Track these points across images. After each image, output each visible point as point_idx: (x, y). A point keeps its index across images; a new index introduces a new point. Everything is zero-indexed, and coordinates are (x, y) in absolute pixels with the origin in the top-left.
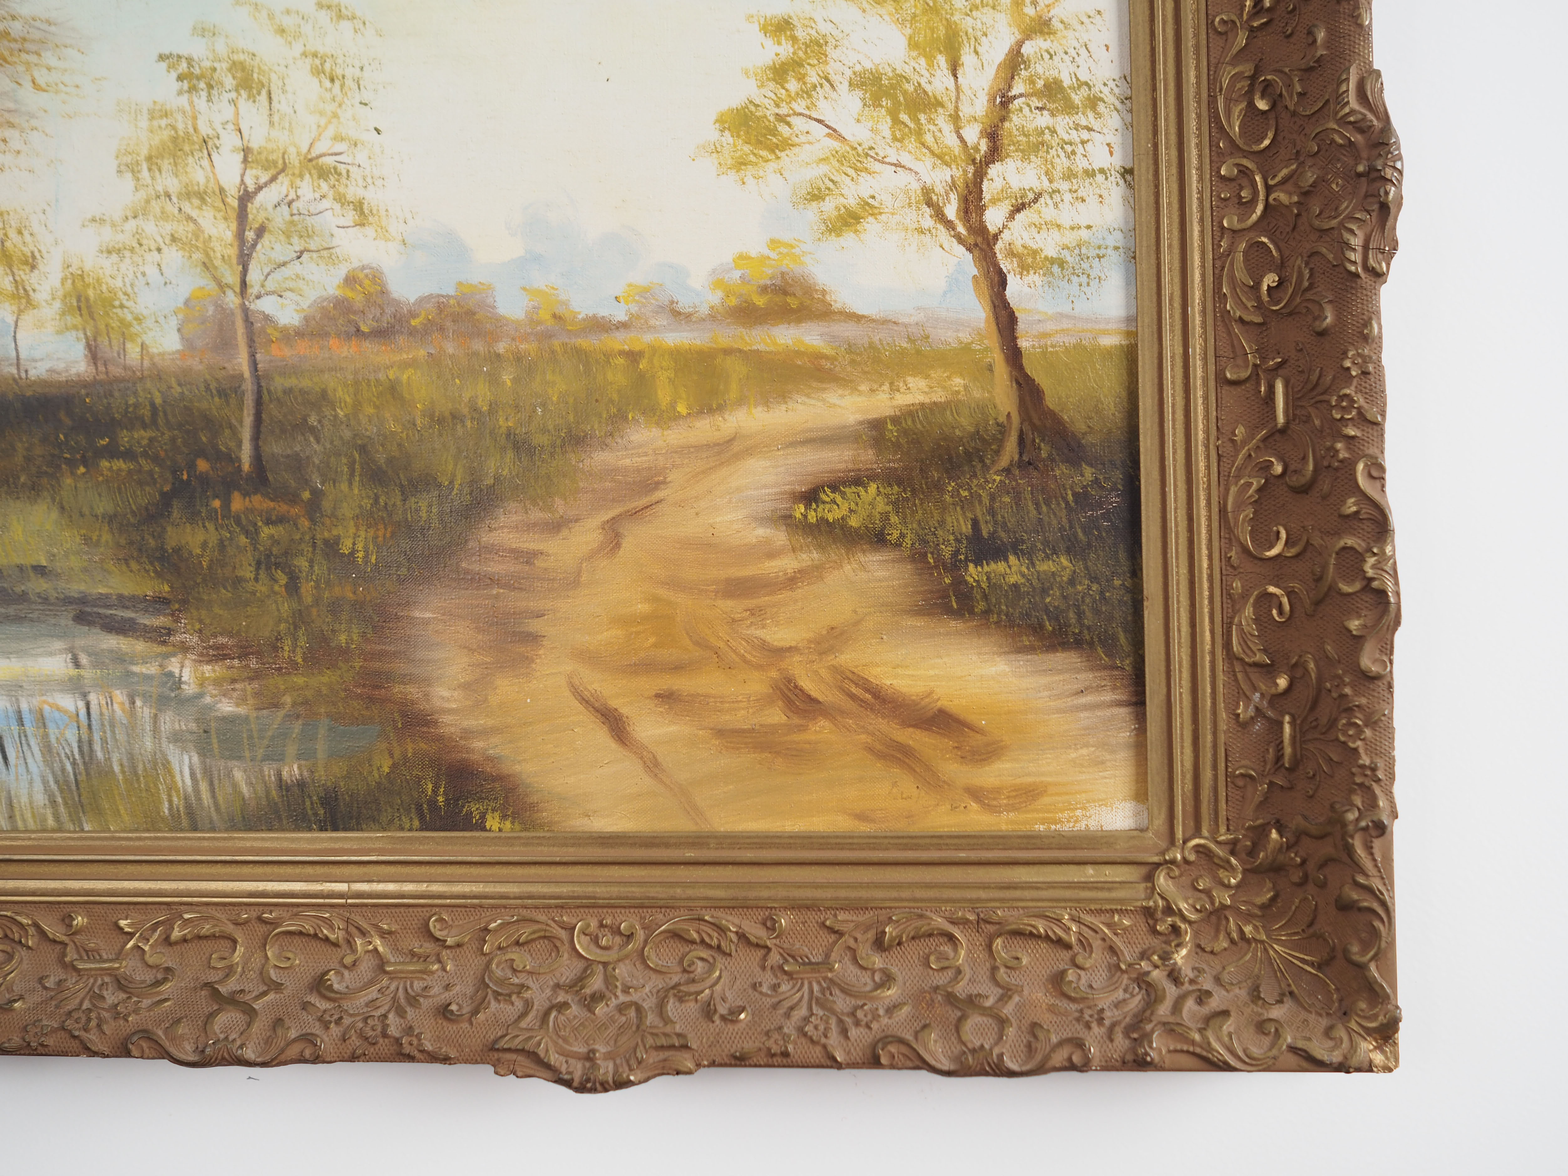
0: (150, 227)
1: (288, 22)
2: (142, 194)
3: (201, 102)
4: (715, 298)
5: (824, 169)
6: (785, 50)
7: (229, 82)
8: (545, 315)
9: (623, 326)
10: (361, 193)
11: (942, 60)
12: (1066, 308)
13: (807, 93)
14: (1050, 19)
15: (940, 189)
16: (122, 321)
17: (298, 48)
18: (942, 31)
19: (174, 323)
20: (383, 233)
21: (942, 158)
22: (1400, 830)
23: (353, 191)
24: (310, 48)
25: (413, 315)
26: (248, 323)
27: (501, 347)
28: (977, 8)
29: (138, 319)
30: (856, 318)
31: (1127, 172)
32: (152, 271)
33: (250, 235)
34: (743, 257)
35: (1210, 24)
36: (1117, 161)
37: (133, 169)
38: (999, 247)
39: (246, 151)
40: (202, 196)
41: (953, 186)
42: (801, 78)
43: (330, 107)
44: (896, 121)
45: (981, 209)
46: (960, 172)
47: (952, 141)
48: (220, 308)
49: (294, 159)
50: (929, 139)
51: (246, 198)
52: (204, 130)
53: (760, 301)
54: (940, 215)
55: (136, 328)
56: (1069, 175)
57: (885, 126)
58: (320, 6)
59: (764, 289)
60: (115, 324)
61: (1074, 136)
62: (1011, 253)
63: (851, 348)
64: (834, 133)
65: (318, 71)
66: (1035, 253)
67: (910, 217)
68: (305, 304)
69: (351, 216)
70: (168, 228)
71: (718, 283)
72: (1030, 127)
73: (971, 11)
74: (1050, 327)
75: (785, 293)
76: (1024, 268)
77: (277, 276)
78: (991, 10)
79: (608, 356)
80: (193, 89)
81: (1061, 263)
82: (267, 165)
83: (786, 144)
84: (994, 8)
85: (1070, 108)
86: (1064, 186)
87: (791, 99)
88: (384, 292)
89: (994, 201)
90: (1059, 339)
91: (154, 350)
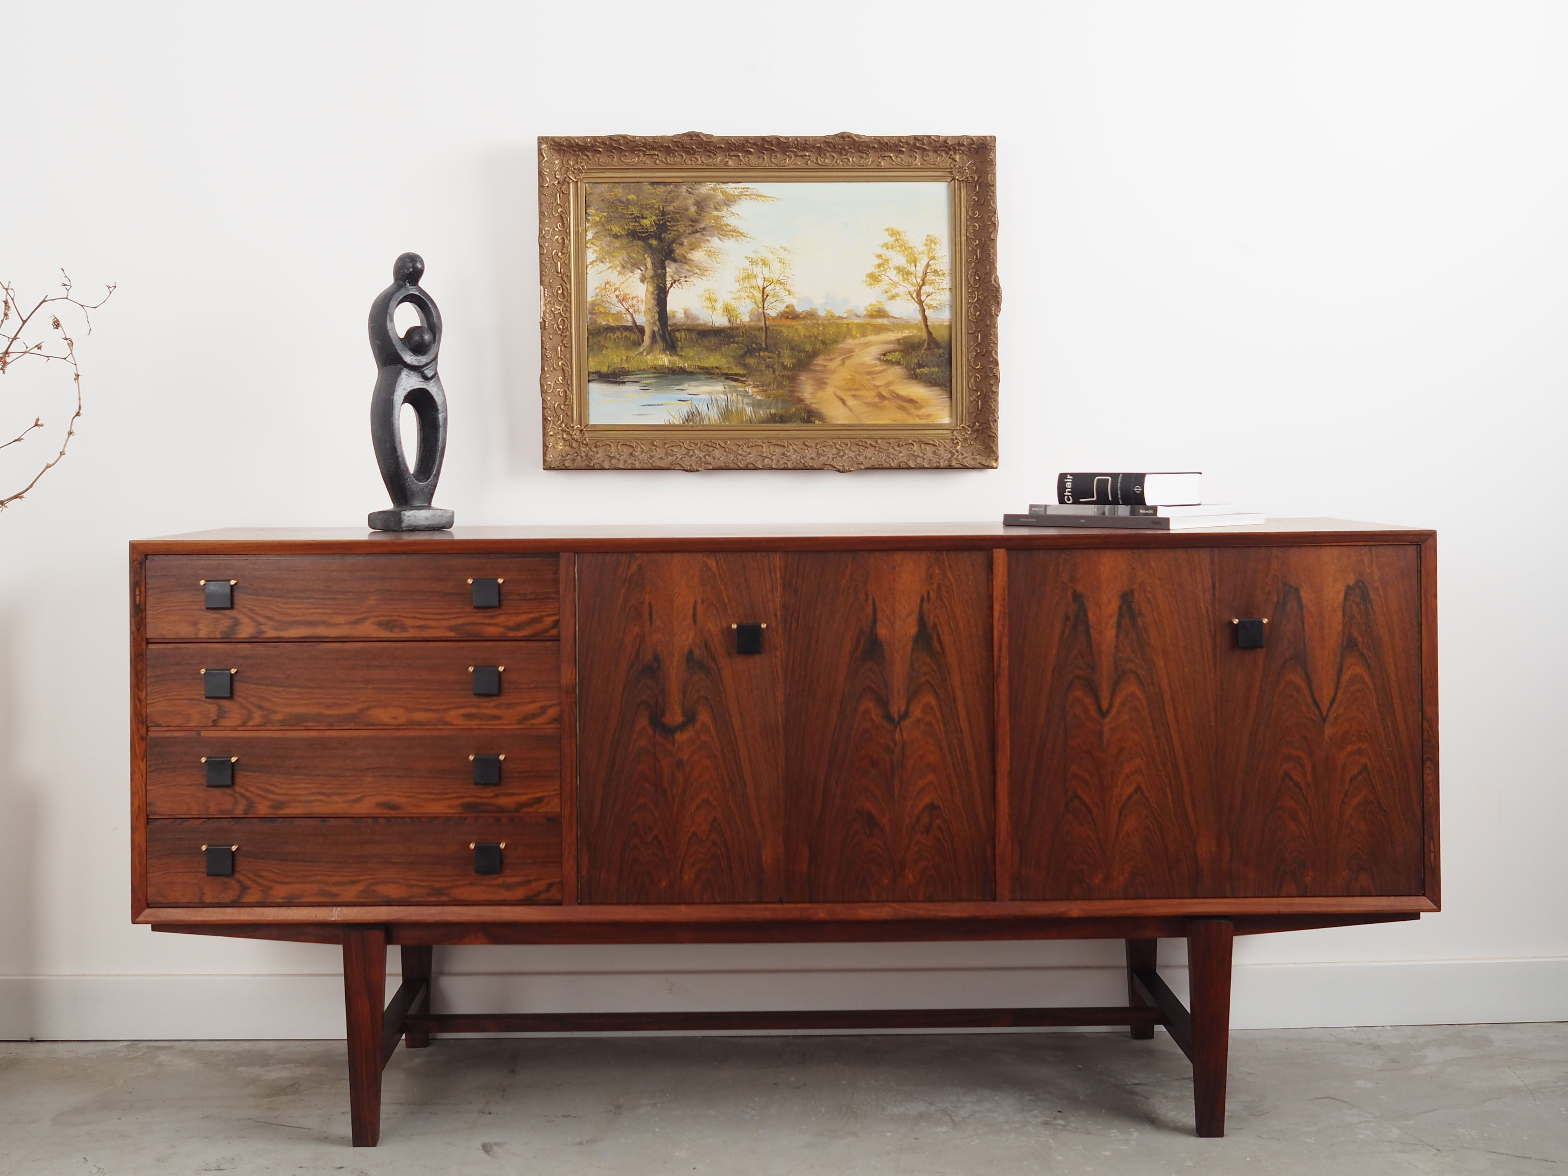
0: (743, 294)
1: (773, 251)
2: (741, 287)
3: (754, 267)
4: (865, 313)
5: (888, 286)
6: (880, 261)
7: (761, 263)
8: (829, 315)
9: (846, 318)
10: (789, 288)
11: (913, 264)
12: (937, 317)
13: (885, 270)
14: (935, 257)
15: (912, 291)
16: (737, 315)
17: (776, 257)
18: (913, 258)
19: (748, 315)
20: (794, 297)
21: (913, 285)
22: (999, 421)
23: (788, 288)
24: (779, 257)
25: (800, 314)
26: (764, 315)
27: (820, 322)
29: (740, 314)
30: (895, 318)
31: (950, 289)
32: (743, 304)
33: (765, 296)
34: (871, 304)
35: (967, 261)
36: (948, 287)
37: (739, 281)
38: (924, 304)
39: (764, 278)
40: (754, 288)
41: (915, 290)
42: (884, 267)
43: (783, 270)
44: (903, 277)
45: (921, 296)
46: (916, 288)
47: (915, 281)
48: (758, 312)
49: (775, 281)
50: (910, 281)
51: (764, 288)
52: (755, 273)
53: (875, 314)
54: (912, 297)
55: (739, 316)
56: (939, 289)
57: (901, 278)
58: (781, 247)
59: (875, 311)
60: (734, 315)
61: (940, 281)
62: (926, 305)
63: (893, 324)
64: (890, 279)
65: (780, 262)
66: (931, 305)
67: (906, 297)
68: (777, 312)
69: (787, 293)
70: (747, 294)
71: (866, 310)
72: (931, 279)
74: (934, 320)
75: (880, 312)
76: (929, 308)
77: (771, 305)
79: (843, 324)
80: (752, 264)
81: (937, 307)
82: (769, 282)
83: (881, 281)
84: (924, 254)
85: (939, 275)
86: (937, 291)
87: (882, 271)
88: (794, 309)
89: (923, 294)
90: (936, 323)
91: (743, 321)
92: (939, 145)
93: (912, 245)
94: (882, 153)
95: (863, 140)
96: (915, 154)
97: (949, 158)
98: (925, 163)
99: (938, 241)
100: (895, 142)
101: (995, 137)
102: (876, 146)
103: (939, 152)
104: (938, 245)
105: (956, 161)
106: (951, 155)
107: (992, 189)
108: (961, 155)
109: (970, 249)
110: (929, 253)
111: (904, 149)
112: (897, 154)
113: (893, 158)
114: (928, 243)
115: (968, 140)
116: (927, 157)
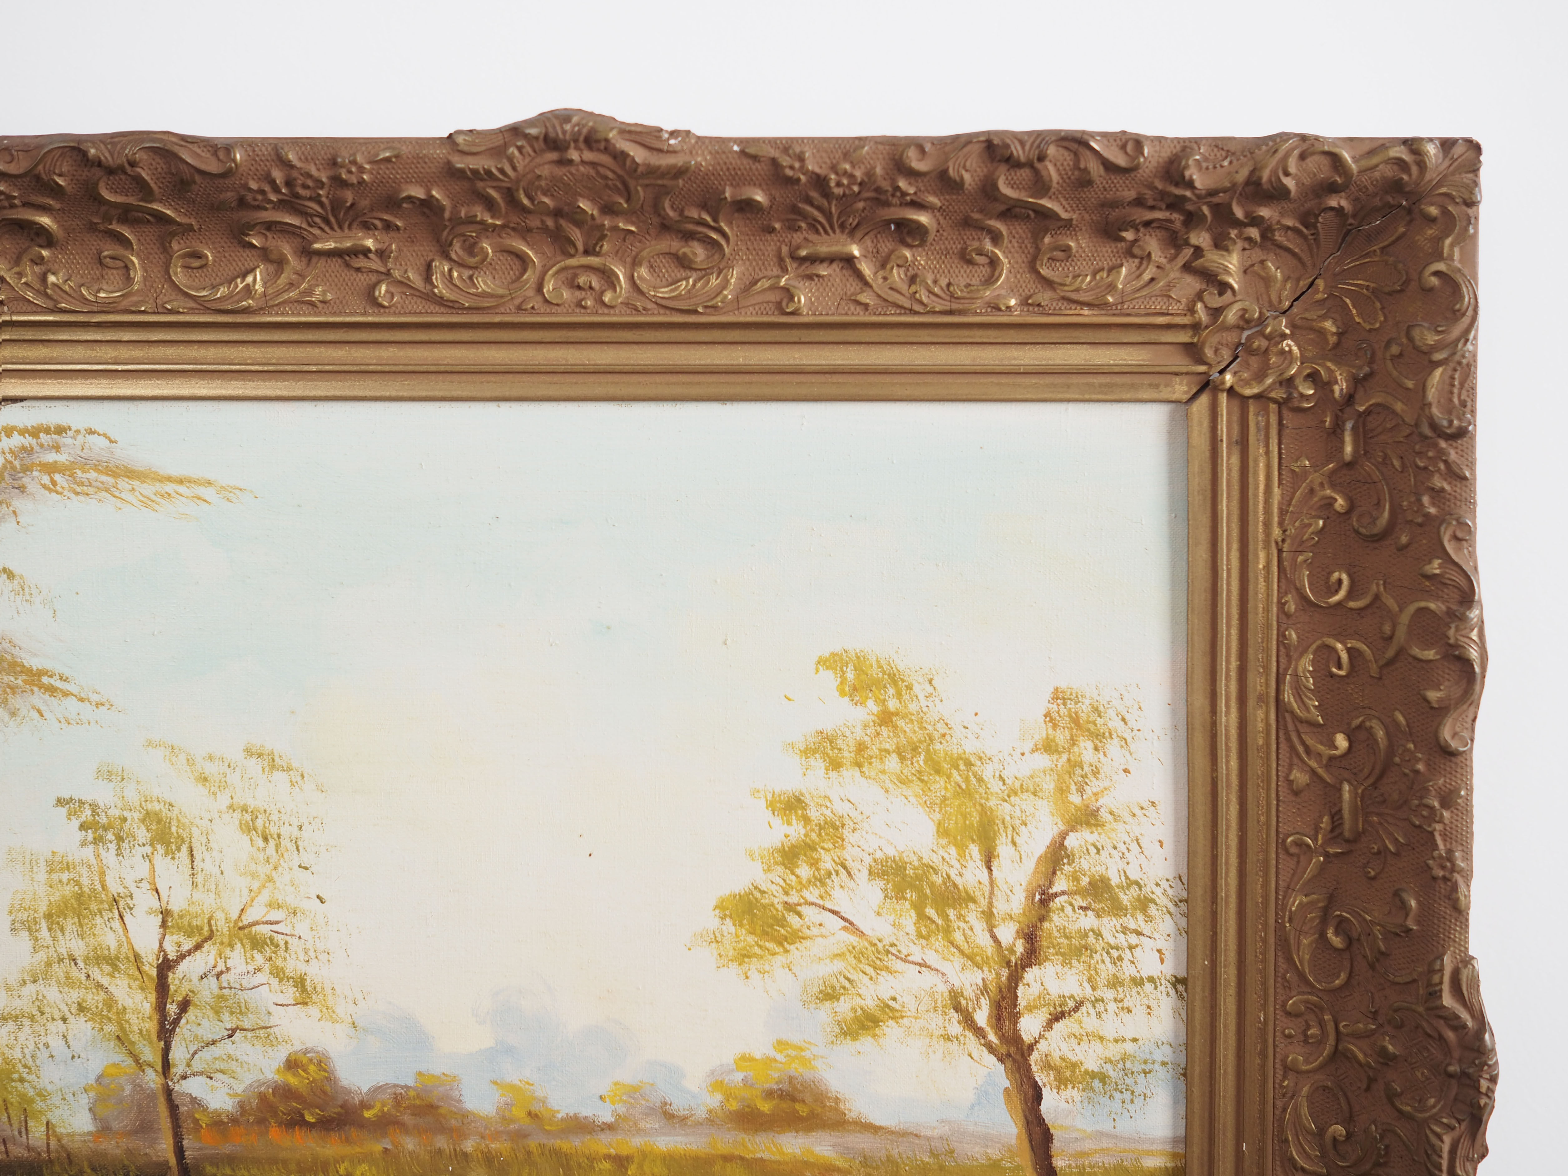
0: (52, 994)
1: (211, 769)
2: (42, 956)
3: (109, 855)
4: (714, 1101)
5: (838, 965)
6: (796, 831)
7: (142, 835)
8: (519, 1113)
9: (609, 1127)
10: (302, 968)
11: (974, 850)
12: (1106, 1126)
13: (821, 880)
14: (1098, 809)
15: (969, 992)
16: (23, 1097)
17: (224, 801)
18: (975, 818)
19: (84, 1101)
20: (329, 1014)
21: (972, 958)
23: (293, 965)
24: (239, 800)
25: (365, 1105)
26: (173, 1108)
27: (469, 1146)
28: (1016, 794)
29: (42, 1094)
30: (874, 1129)
31: (1178, 982)
32: (56, 1043)
33: (172, 1009)
34: (745, 1059)
36: (1168, 969)
37: (31, 927)
38: (1034, 1057)
39: (165, 914)
40: (112, 962)
41: (984, 990)
42: (814, 864)
43: (264, 870)
44: (922, 916)
45: (1015, 1017)
46: (991, 975)
47: (984, 940)
48: (138, 1087)
49: (221, 926)
50: (958, 937)
51: (166, 966)
52: (114, 887)
53: (765, 1107)
54: (969, 1022)
55: (39, 1105)
56: (1115, 983)
57: (909, 921)
58: (249, 752)
59: (769, 1094)
60: (13, 1099)
61: (1121, 939)
62: (1048, 1066)
63: (866, 1161)
64: (850, 926)
65: (248, 828)
66: (1074, 1066)
67: (936, 1022)
68: (240, 1088)
69: (290, 994)
70: (75, 995)
71: (718, 1085)
72: (1073, 928)
73: (1009, 796)
74: (1088, 1145)
75: (794, 1099)
76: (1062, 1082)
77: (207, 1054)
78: (1032, 797)
79: (592, 1159)
80: (98, 841)
81: (1103, 1078)
82: (190, 932)
83: (796, 937)
84: (1035, 794)
85: (1118, 909)
86: (1109, 994)
87: (803, 886)
88: (330, 1078)
89: (1030, 1008)
90: (1098, 1159)
91: (60, 1130)
92: (1131, 195)
93: (970, 747)
94: (798, 238)
95: (678, 160)
96: (988, 246)
97: (1187, 268)
98: (1045, 297)
99: (1115, 724)
100: (870, 174)
101: (1475, 148)
102: (759, 197)
103: (1129, 235)
104: (1113, 747)
105: (1224, 287)
106: (1198, 251)
107: (1453, 456)
108: (1257, 254)
110: (1062, 791)
111: (923, 218)
112: (886, 246)
113: (866, 269)
114: (1061, 737)
115: (1312, 163)
116: (1058, 261)
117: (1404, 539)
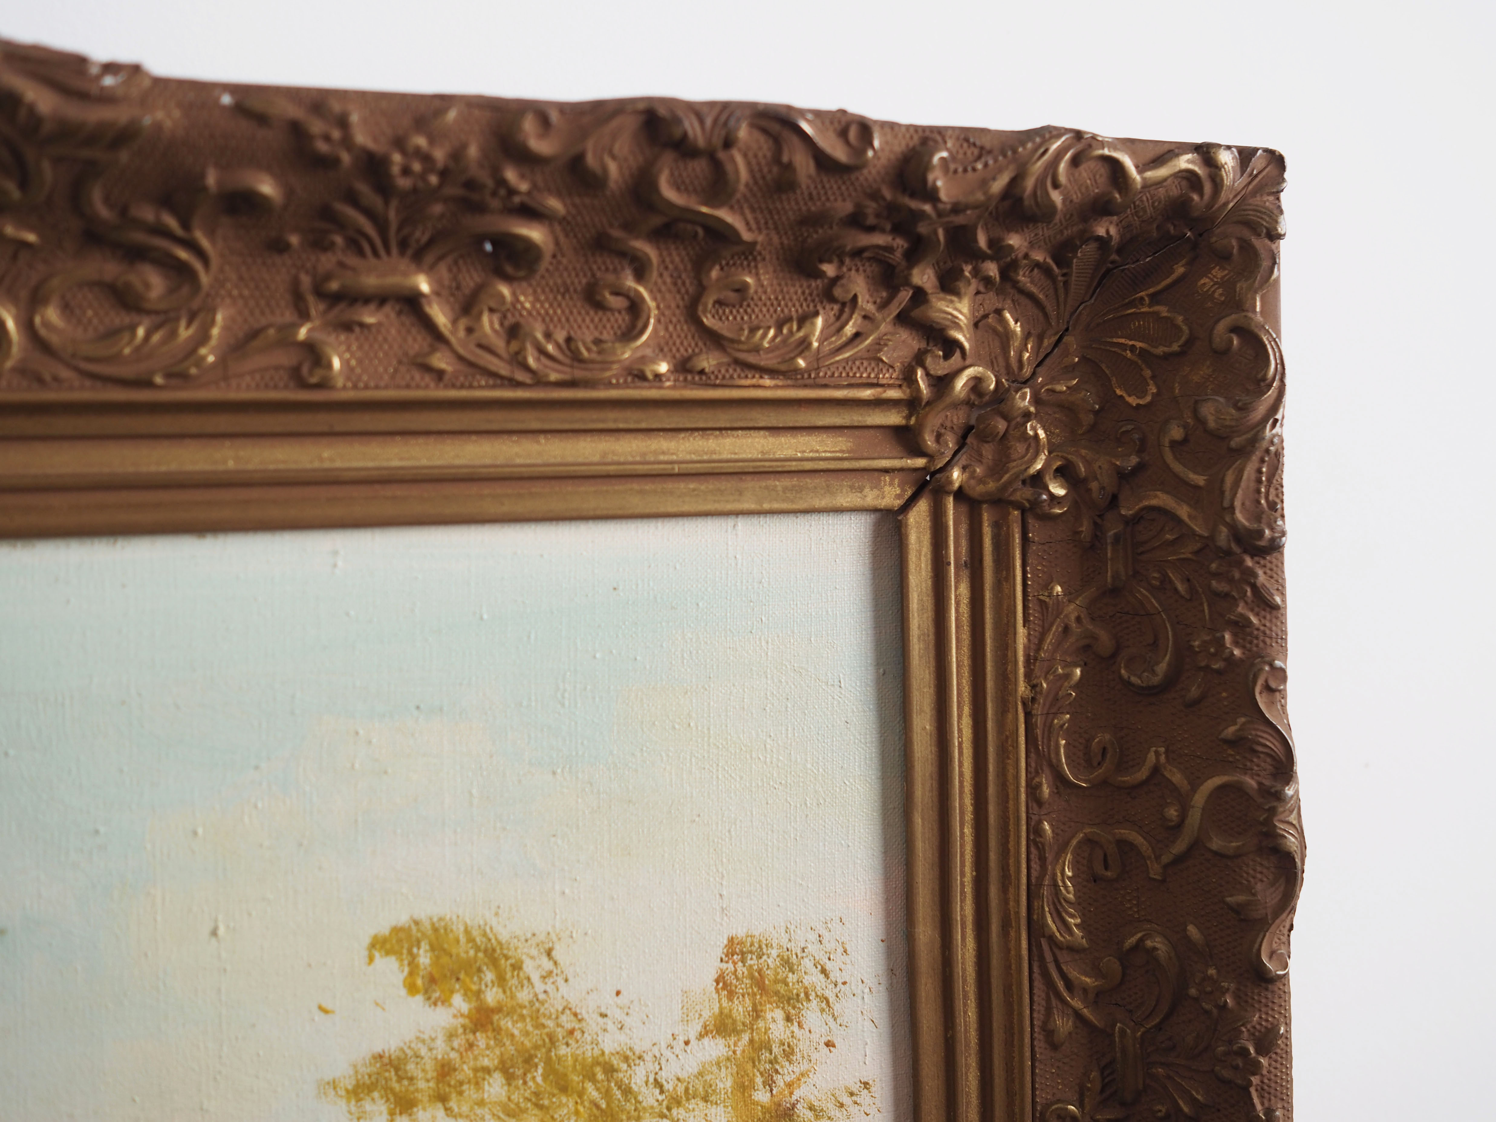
14: (794, 1106)
28: (679, 1103)
73: (669, 1109)
78: (702, 1104)
84: (705, 1099)
93: (611, 1043)
94: (327, 261)
95: (120, 115)
96: (630, 282)
97: (903, 319)
98: (708, 361)
99: (814, 978)
100: (457, 155)
101: (1277, 161)
102: (267, 188)
103: (829, 269)
104: (812, 1015)
105: (951, 347)
106: (920, 296)
107: (1261, 578)
108: (991, 300)
109: (1063, 1024)
110: (743, 1087)
111: (535, 233)
112: (471, 278)
113: (440, 316)
114: (740, 1009)
115: (1085, 171)
116: (727, 305)
117: (1194, 692)
